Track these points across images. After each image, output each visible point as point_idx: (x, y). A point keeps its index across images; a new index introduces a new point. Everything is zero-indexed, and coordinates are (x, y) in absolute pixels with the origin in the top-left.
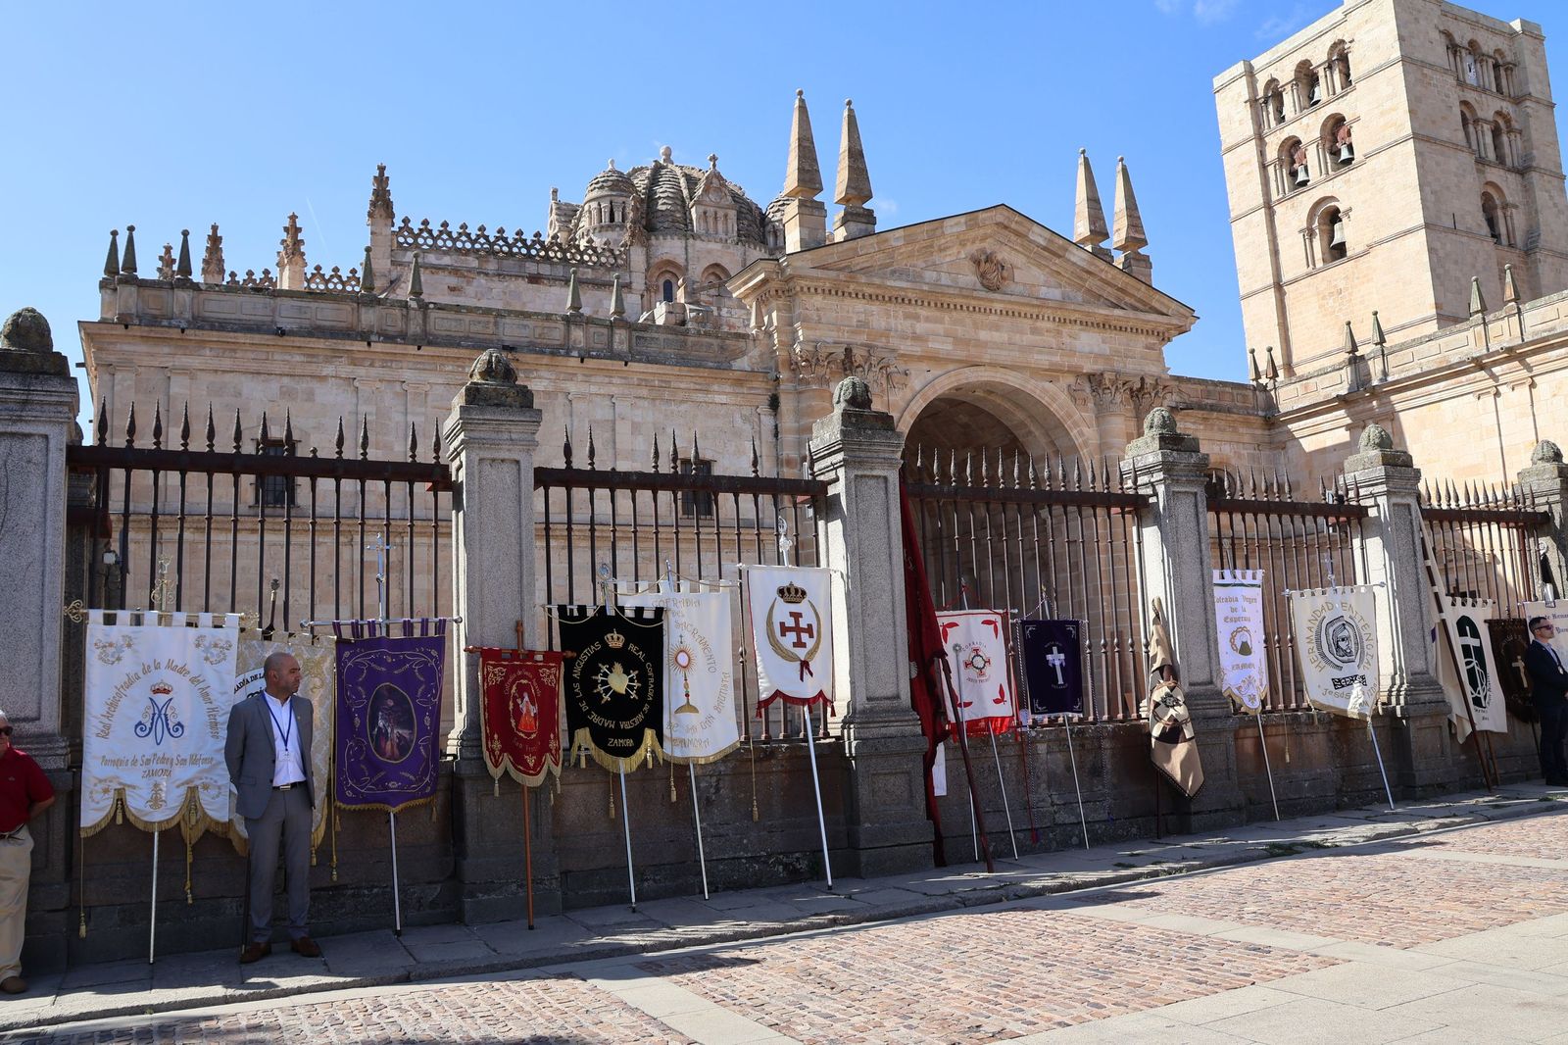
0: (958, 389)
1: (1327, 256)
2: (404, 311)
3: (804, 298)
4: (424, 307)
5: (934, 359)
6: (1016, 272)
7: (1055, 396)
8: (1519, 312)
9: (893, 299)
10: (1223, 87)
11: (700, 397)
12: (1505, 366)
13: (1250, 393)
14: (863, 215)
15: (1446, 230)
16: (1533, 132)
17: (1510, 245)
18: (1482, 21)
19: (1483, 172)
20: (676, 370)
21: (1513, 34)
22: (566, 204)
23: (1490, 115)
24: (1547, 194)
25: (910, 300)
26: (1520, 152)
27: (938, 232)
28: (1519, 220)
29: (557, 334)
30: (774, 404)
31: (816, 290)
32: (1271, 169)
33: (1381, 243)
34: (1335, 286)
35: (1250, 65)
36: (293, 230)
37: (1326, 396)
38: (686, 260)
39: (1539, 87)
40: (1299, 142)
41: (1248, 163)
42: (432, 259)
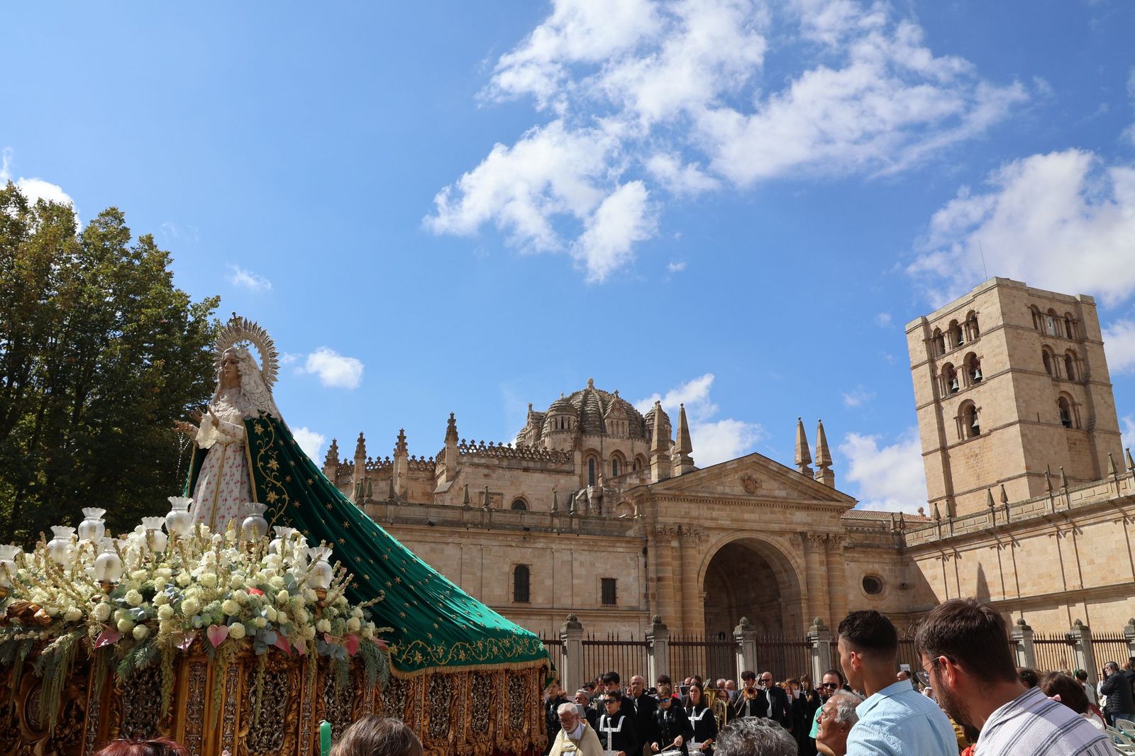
0: (735, 541)
1: (971, 433)
2: (482, 513)
3: (659, 502)
4: (490, 511)
5: (723, 529)
6: (763, 483)
7: (783, 544)
8: (1007, 508)
9: (702, 501)
10: (911, 331)
11: (611, 549)
12: (1001, 535)
13: (890, 537)
15: (1033, 423)
16: (1090, 360)
17: (1078, 428)
18: (1057, 297)
19: (1059, 386)
20: (600, 537)
21: (1076, 303)
22: (537, 413)
23: (1063, 352)
24: (1100, 397)
25: (710, 502)
26: (1082, 372)
28: (1083, 412)
29: (547, 521)
30: (645, 552)
31: (665, 498)
32: (938, 380)
33: (996, 429)
34: (974, 451)
35: (926, 319)
36: (402, 437)
37: (926, 541)
38: (602, 448)
39: (1093, 333)
40: (952, 366)
41: (925, 375)
42: (476, 460)
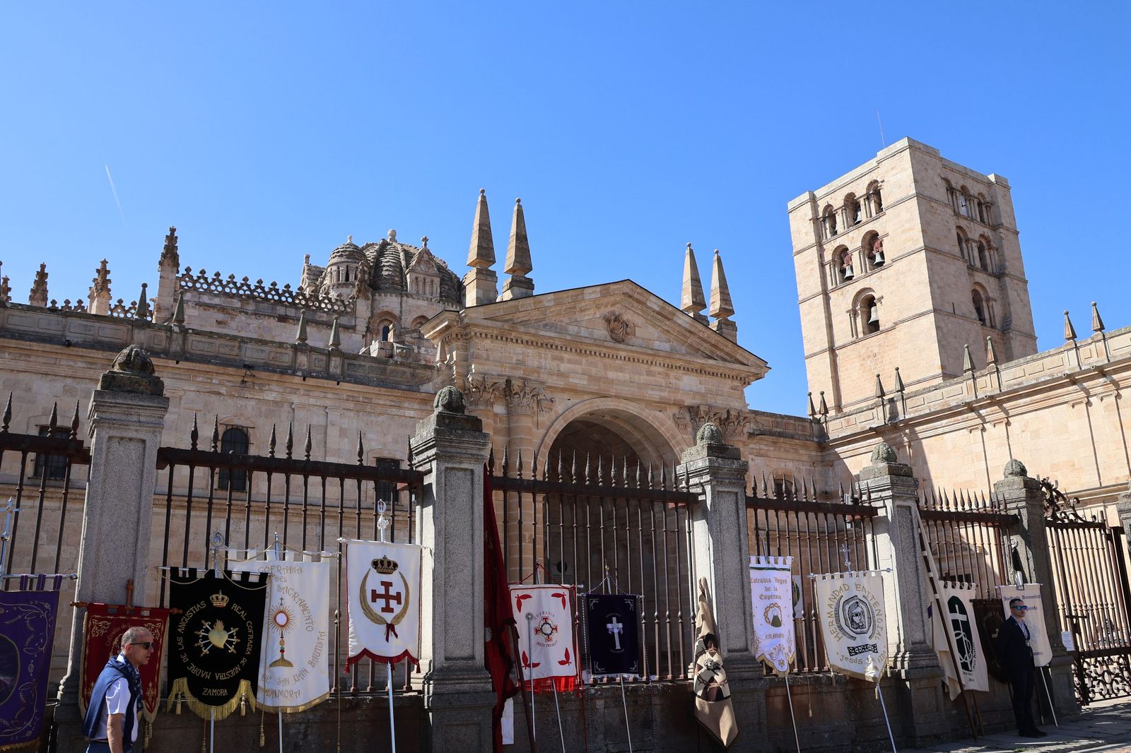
0: (591, 414)
1: (866, 330)
2: (169, 334)
3: (477, 341)
4: (184, 331)
5: (574, 391)
6: (637, 329)
7: (663, 422)
8: (998, 371)
9: (544, 345)
10: (795, 209)
11: (395, 411)
12: (988, 409)
13: (808, 425)
14: (525, 283)
15: (948, 314)
16: (1005, 250)
17: (992, 326)
18: (970, 173)
19: (973, 275)
20: (376, 390)
21: (990, 183)
22: (315, 267)
23: (976, 237)
24: (1016, 293)
25: (557, 347)
26: (997, 263)
27: (580, 297)
28: (998, 309)
29: (286, 359)
31: (486, 335)
32: (827, 267)
33: (903, 322)
34: (872, 351)
35: (814, 194)
36: (103, 271)
37: (862, 428)
38: (401, 312)
39: (1008, 220)
40: (847, 249)
41: (812, 262)
42: (205, 299)
